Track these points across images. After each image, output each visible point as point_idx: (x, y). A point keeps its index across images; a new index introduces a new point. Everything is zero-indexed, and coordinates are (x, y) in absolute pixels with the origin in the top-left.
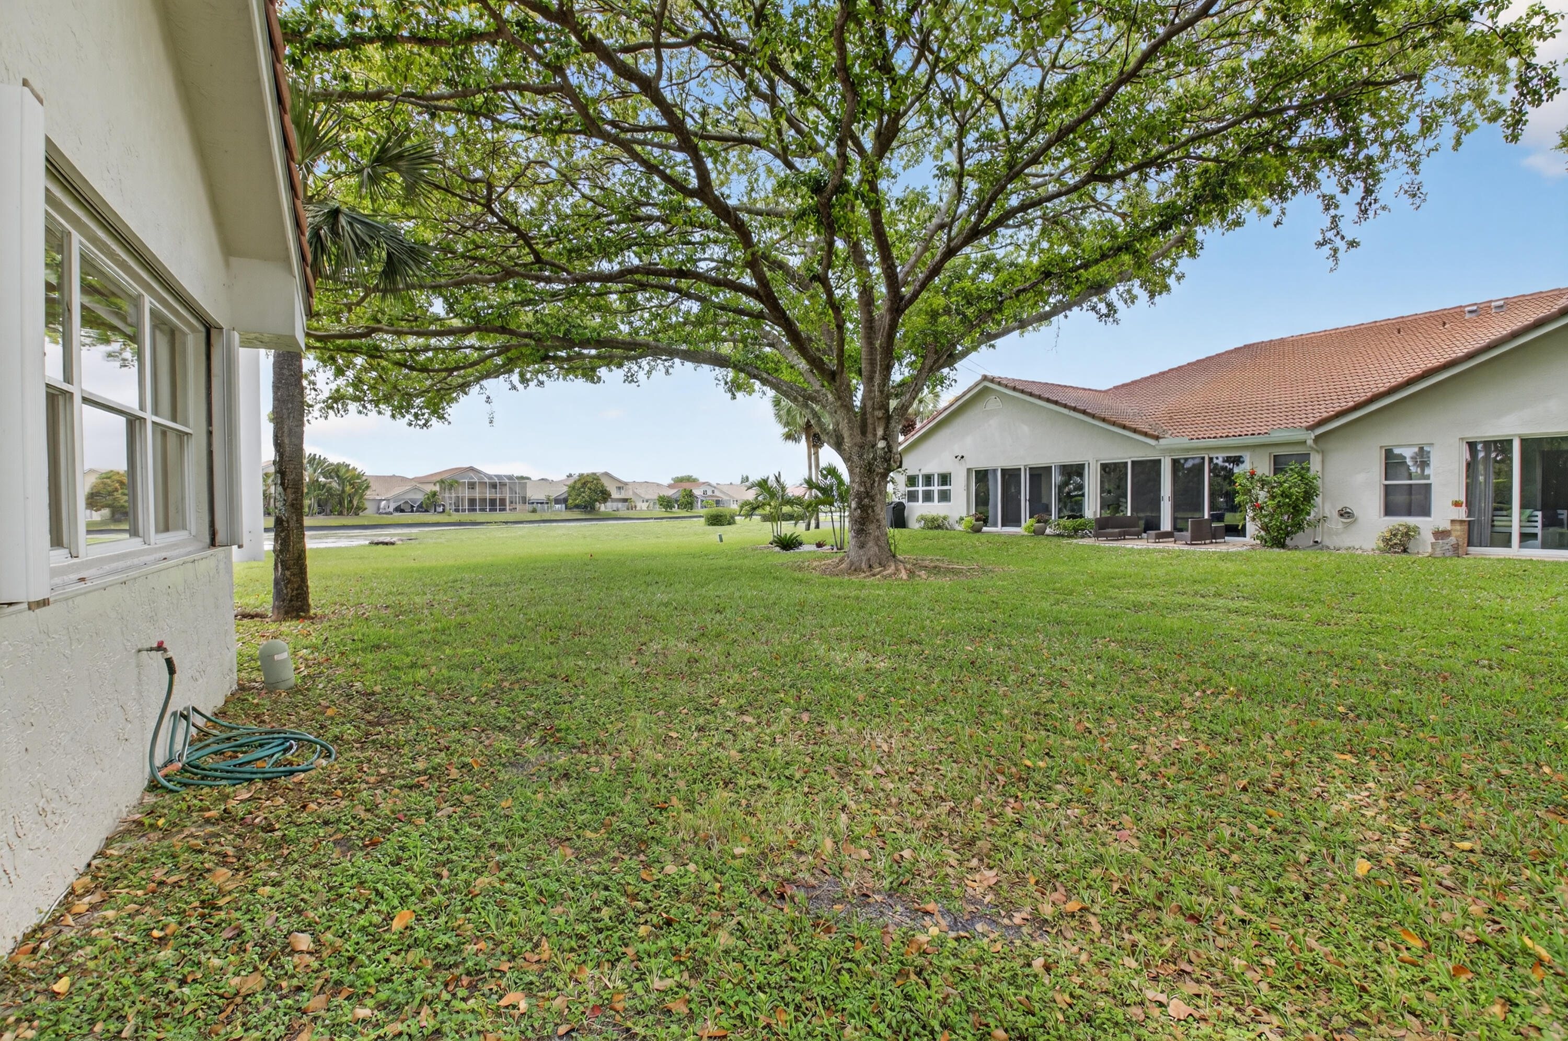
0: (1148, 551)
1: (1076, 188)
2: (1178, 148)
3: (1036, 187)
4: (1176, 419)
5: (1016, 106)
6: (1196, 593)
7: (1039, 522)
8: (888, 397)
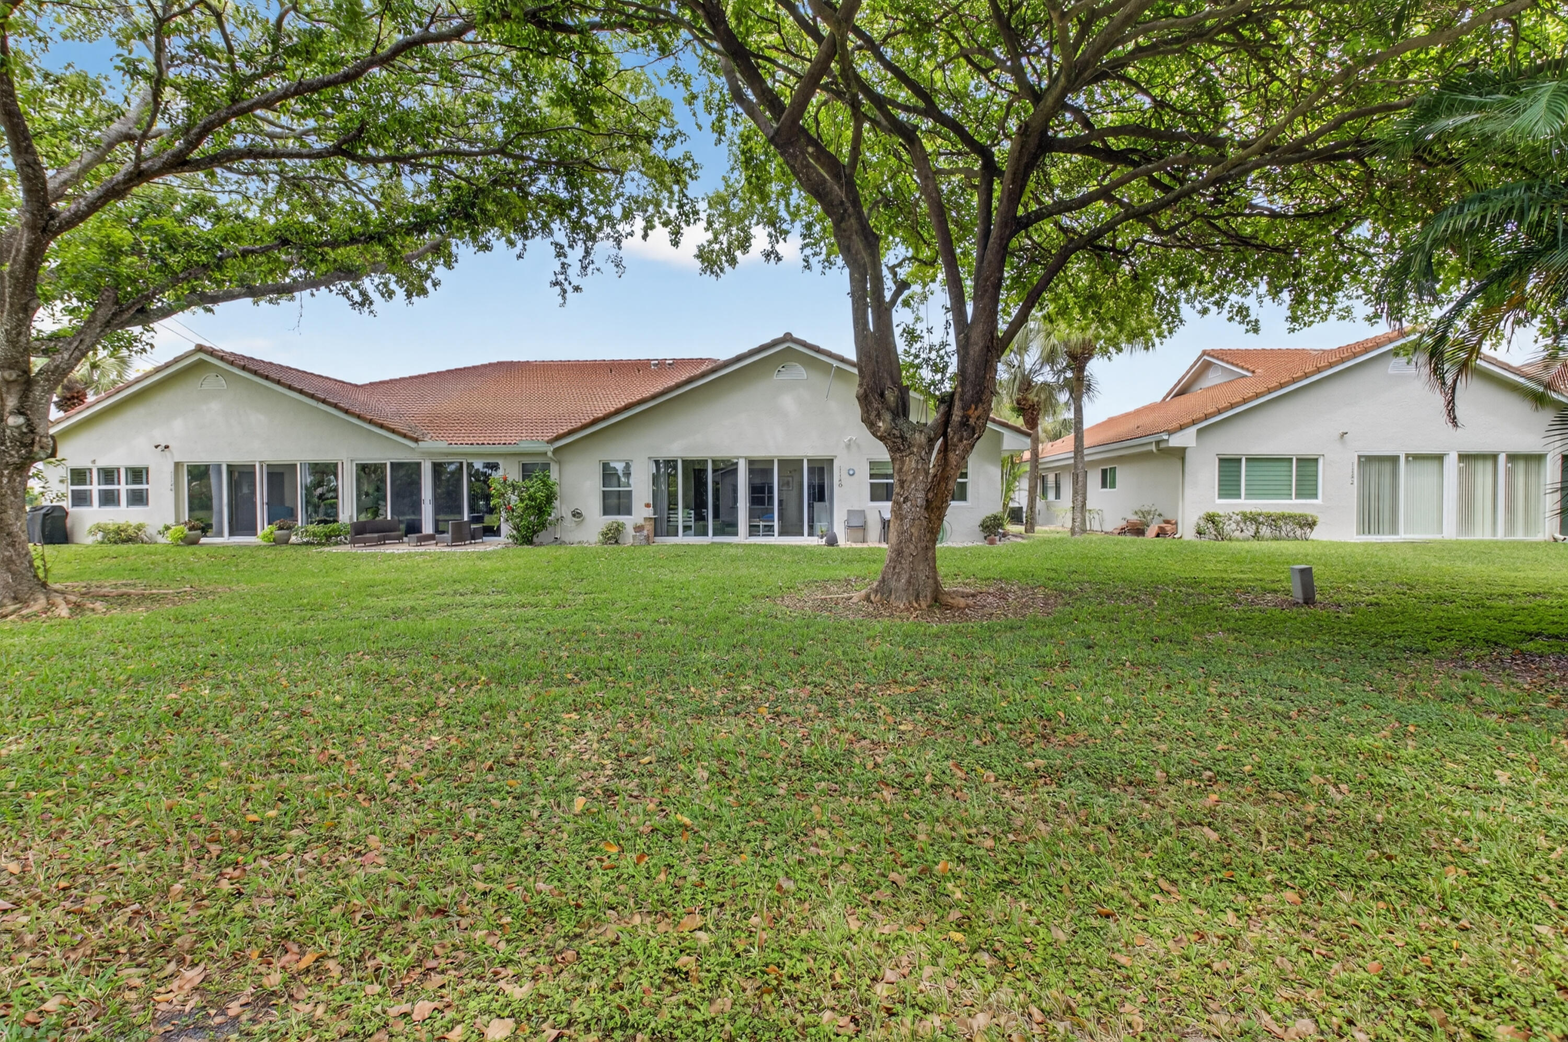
0: (409, 555)
1: (319, 155)
2: (431, 155)
3: (272, 136)
4: (438, 423)
5: (246, 30)
6: (455, 593)
7: (281, 528)
8: (28, 351)
